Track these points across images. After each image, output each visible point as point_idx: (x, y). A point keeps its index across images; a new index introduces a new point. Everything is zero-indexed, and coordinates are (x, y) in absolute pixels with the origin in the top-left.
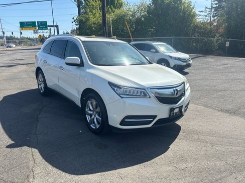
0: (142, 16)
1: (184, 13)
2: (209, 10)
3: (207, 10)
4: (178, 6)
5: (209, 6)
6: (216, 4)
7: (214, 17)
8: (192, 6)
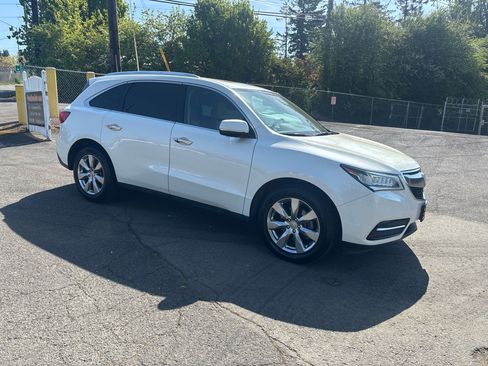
0: (179, 39)
1: (258, 41)
2: (282, 38)
3: (280, 38)
4: (247, 26)
5: (283, 32)
6: (294, 29)
7: (291, 52)
8: (268, 30)
